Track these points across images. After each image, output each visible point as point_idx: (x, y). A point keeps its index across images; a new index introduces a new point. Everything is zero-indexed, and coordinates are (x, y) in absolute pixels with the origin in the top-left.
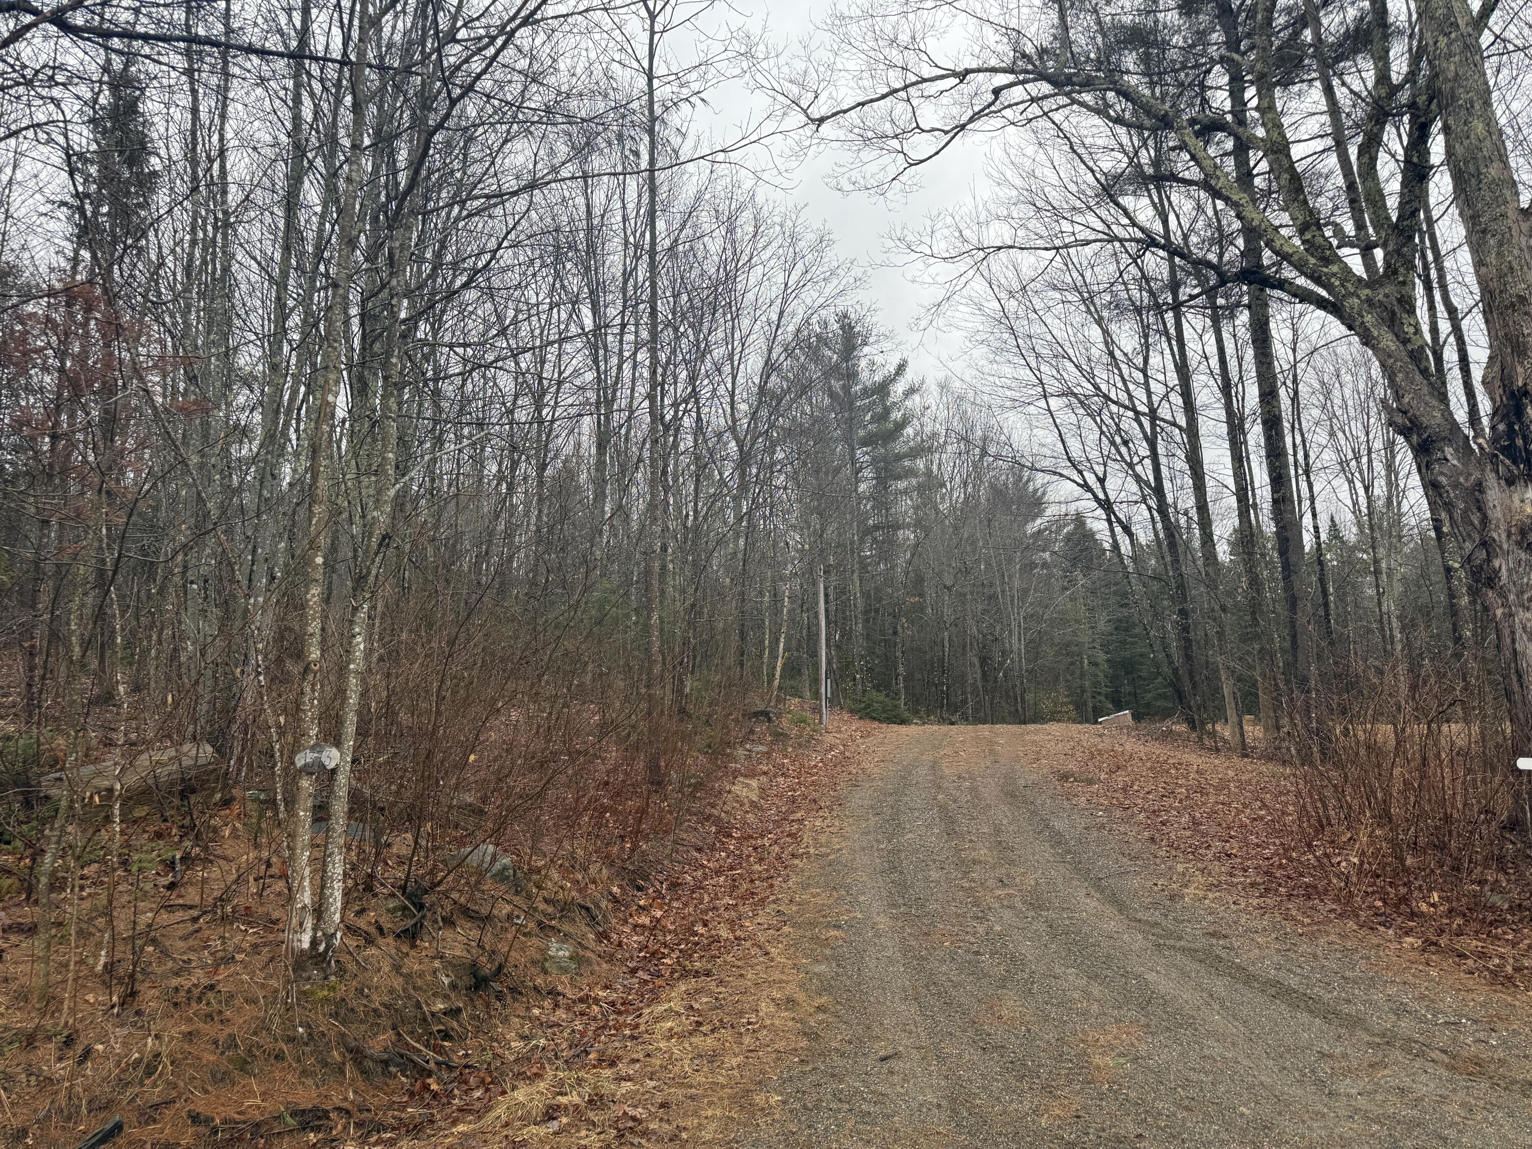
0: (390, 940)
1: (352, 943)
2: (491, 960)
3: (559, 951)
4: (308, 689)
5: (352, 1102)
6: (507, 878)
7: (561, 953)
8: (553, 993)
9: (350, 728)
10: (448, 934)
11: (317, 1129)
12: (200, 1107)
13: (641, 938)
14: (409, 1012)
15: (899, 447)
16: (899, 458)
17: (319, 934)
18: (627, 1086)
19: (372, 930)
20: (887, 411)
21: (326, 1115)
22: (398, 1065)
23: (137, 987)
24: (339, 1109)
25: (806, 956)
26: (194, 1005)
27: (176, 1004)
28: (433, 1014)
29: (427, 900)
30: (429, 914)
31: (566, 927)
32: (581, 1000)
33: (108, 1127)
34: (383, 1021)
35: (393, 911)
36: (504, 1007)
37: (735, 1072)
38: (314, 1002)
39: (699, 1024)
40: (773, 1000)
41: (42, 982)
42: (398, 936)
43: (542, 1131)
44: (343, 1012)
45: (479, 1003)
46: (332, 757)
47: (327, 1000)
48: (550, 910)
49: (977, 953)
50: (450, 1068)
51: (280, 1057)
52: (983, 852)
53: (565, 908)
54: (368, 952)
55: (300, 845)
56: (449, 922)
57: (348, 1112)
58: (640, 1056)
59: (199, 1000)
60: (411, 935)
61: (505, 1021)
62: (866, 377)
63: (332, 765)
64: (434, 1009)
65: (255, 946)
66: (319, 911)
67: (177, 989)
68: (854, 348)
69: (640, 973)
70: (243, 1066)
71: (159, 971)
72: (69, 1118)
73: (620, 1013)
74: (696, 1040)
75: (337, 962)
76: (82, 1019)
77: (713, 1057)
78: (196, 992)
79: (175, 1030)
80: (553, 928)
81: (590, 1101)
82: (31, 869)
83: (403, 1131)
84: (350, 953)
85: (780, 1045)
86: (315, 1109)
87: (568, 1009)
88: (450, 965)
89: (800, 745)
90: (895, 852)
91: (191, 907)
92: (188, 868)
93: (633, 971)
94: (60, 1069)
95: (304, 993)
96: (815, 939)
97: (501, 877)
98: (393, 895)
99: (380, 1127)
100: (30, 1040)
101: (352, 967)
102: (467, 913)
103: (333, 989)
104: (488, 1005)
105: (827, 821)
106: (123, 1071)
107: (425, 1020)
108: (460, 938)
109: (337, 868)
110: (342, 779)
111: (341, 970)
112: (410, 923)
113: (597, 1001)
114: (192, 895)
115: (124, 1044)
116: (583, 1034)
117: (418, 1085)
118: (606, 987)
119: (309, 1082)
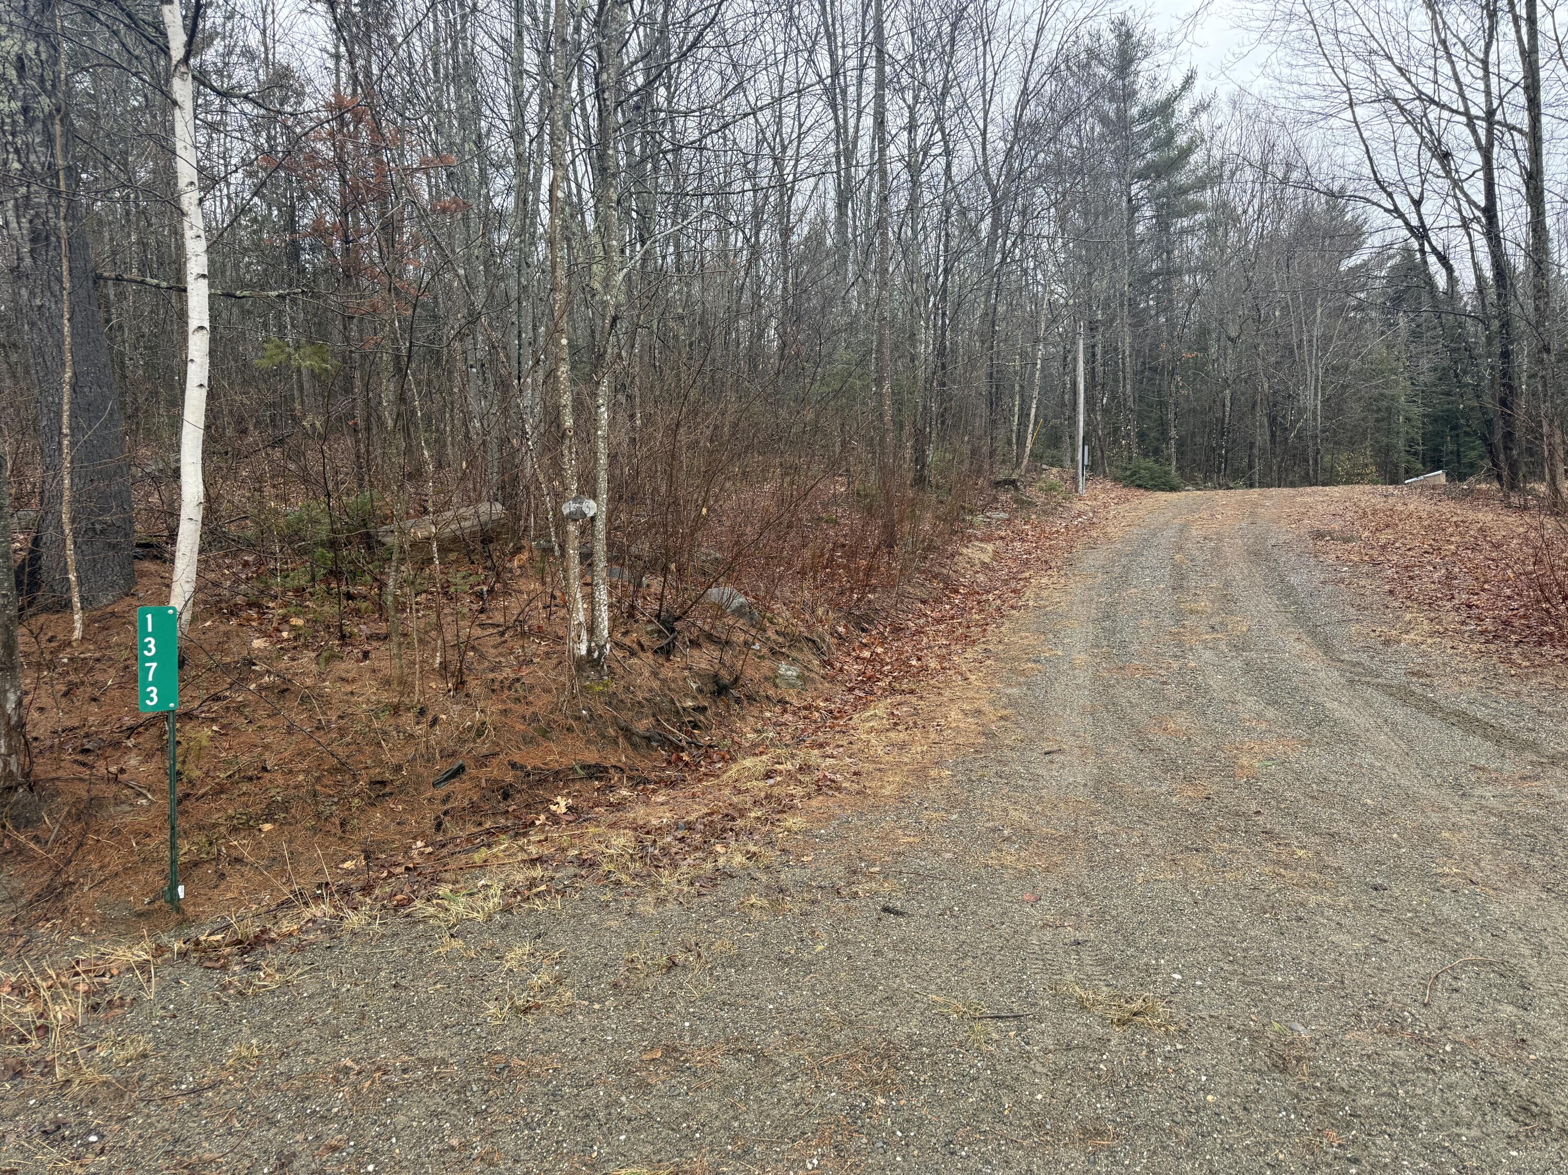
0: (649, 654)
1: (619, 654)
2: (731, 674)
3: (787, 671)
4: (566, 452)
5: (625, 763)
6: (745, 614)
7: (789, 673)
8: (782, 702)
9: (603, 485)
10: (696, 653)
11: (600, 779)
12: (517, 758)
13: (861, 667)
14: (666, 705)
15: (1182, 178)
16: (1184, 191)
17: (593, 644)
18: (830, 761)
19: (635, 646)
20: (1171, 135)
21: (606, 770)
22: (658, 741)
23: (465, 678)
24: (614, 767)
25: (1001, 682)
26: (506, 691)
27: (493, 691)
28: (684, 709)
29: (678, 625)
30: (680, 638)
31: (794, 654)
32: (805, 708)
33: (455, 767)
34: (645, 710)
35: (651, 633)
36: (742, 708)
37: (919, 756)
38: (593, 694)
39: (896, 724)
40: (963, 711)
41: (398, 672)
42: (656, 652)
43: (761, 784)
44: (615, 702)
45: (720, 704)
46: (590, 507)
47: (602, 693)
48: (781, 640)
49: (1164, 683)
50: (698, 747)
51: (570, 729)
52: (1203, 603)
53: (794, 640)
54: (632, 661)
55: (572, 576)
56: (695, 644)
57: (622, 770)
58: (845, 743)
59: (510, 688)
60: (666, 652)
61: (743, 718)
62: (1146, 96)
63: (591, 514)
64: (685, 705)
65: (547, 653)
66: (592, 630)
67: (493, 680)
68: (1131, 61)
69: (857, 692)
70: (545, 733)
71: (480, 668)
72: (429, 761)
73: (836, 718)
74: (892, 735)
75: (609, 667)
76: (429, 699)
77: (903, 746)
78: (507, 683)
79: (494, 707)
80: (783, 653)
81: (800, 769)
82: (380, 595)
83: (662, 785)
84: (618, 661)
85: (960, 740)
86: (597, 766)
87: (794, 713)
88: (698, 675)
89: (1045, 512)
90: (1115, 604)
91: (498, 626)
92: (493, 599)
93: (851, 690)
94: (419, 730)
95: (585, 687)
96: (1012, 670)
97: (739, 612)
98: (650, 622)
99: (646, 781)
100: (396, 710)
101: (620, 671)
102: (710, 637)
103: (607, 685)
104: (728, 706)
105: (1055, 579)
106: (461, 733)
107: (678, 712)
108: (705, 656)
109: (602, 595)
110: (600, 525)
111: (611, 672)
112: (665, 642)
113: (817, 709)
114: (498, 618)
115: (460, 716)
116: (803, 730)
117: (674, 757)
118: (827, 700)
119: (593, 748)
